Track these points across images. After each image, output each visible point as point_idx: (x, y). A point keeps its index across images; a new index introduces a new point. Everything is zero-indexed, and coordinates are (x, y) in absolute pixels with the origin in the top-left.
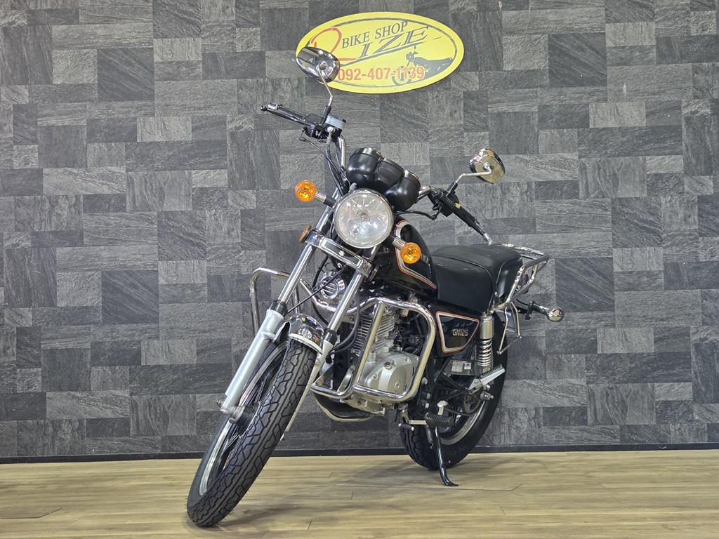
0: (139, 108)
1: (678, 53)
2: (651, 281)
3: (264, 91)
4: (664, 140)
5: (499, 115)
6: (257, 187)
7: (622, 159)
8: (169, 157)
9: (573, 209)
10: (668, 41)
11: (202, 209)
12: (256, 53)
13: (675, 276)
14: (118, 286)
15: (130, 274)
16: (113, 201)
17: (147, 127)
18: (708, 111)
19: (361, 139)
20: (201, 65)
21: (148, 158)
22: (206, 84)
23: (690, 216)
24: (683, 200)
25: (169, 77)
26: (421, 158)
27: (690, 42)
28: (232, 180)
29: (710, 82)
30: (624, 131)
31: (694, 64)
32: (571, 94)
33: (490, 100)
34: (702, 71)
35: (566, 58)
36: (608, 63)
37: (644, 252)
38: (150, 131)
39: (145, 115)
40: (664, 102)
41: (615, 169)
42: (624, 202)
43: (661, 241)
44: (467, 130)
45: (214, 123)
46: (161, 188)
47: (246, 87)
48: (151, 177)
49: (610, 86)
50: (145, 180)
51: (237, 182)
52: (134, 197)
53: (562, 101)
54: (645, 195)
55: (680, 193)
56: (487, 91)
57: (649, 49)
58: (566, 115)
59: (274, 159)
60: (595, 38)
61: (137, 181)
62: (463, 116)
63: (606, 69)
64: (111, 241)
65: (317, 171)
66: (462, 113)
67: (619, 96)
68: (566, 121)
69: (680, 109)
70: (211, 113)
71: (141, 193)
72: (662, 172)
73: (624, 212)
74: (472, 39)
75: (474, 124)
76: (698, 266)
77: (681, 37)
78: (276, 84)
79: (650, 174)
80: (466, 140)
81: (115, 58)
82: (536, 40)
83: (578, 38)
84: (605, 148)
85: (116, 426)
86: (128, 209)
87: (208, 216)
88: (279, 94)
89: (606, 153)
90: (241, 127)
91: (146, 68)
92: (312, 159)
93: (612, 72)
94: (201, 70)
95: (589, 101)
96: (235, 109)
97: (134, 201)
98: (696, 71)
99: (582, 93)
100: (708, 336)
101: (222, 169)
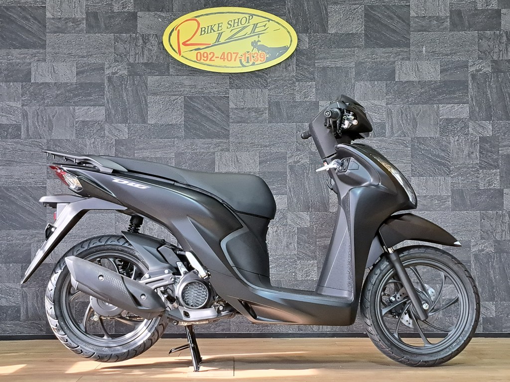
0: (33, 55)
1: (467, 24)
2: (441, 204)
3: (135, 44)
4: (454, 92)
5: (324, 69)
6: (129, 121)
7: (420, 106)
8: (57, 95)
9: (380, 146)
10: (459, 13)
11: (84, 138)
12: (129, 13)
13: (460, 200)
14: (12, 199)
15: (24, 189)
16: (10, 130)
17: (40, 70)
18: (490, 69)
19: (214, 85)
20: (85, 22)
21: (41, 95)
22: (89, 37)
23: (472, 153)
24: (468, 140)
25: (59, 31)
26: (261, 102)
27: (477, 15)
28: (108, 115)
29: (491, 47)
30: (422, 84)
31: (480, 32)
32: (381, 54)
33: (317, 57)
34: (485, 37)
35: (378, 25)
36: (412, 29)
37: (436, 180)
38: (41, 73)
39: (39, 61)
40: (454, 61)
41: (415, 115)
42: (421, 140)
43: (450, 172)
44: (298, 80)
45: (95, 69)
46: (50, 120)
47: (122, 40)
48: (42, 111)
49: (412, 48)
50: (37, 113)
51: (113, 117)
52: (28, 126)
53: (374, 59)
54: (438, 135)
55: (465, 134)
56: (314, 49)
57: (444, 19)
58: (377, 70)
59: (143, 99)
60: (401, 9)
61: (30, 115)
62: (295, 69)
63: (410, 34)
64: (8, 162)
65: (178, 110)
66: (294, 67)
67: (419, 56)
68: (376, 75)
69: (468, 68)
70: (92, 60)
71: (34, 124)
72: (452, 117)
73: (421, 149)
74: (303, 7)
75: (305, 76)
76: (479, 193)
77: (469, 10)
78: (145, 39)
79: (442, 119)
80: (297, 88)
81: (14, 13)
82: (355, 9)
83: (388, 9)
84: (407, 97)
85: (9, 312)
86: (23, 136)
87: (88, 144)
88: (148, 46)
89: (408, 101)
90: (116, 73)
91: (39, 22)
92: (174, 100)
93: (414, 37)
94: (84, 25)
95: (396, 59)
96: (112, 58)
97: (28, 131)
98: (480, 38)
99: (390, 53)
100: (485, 248)
101: (101, 106)
